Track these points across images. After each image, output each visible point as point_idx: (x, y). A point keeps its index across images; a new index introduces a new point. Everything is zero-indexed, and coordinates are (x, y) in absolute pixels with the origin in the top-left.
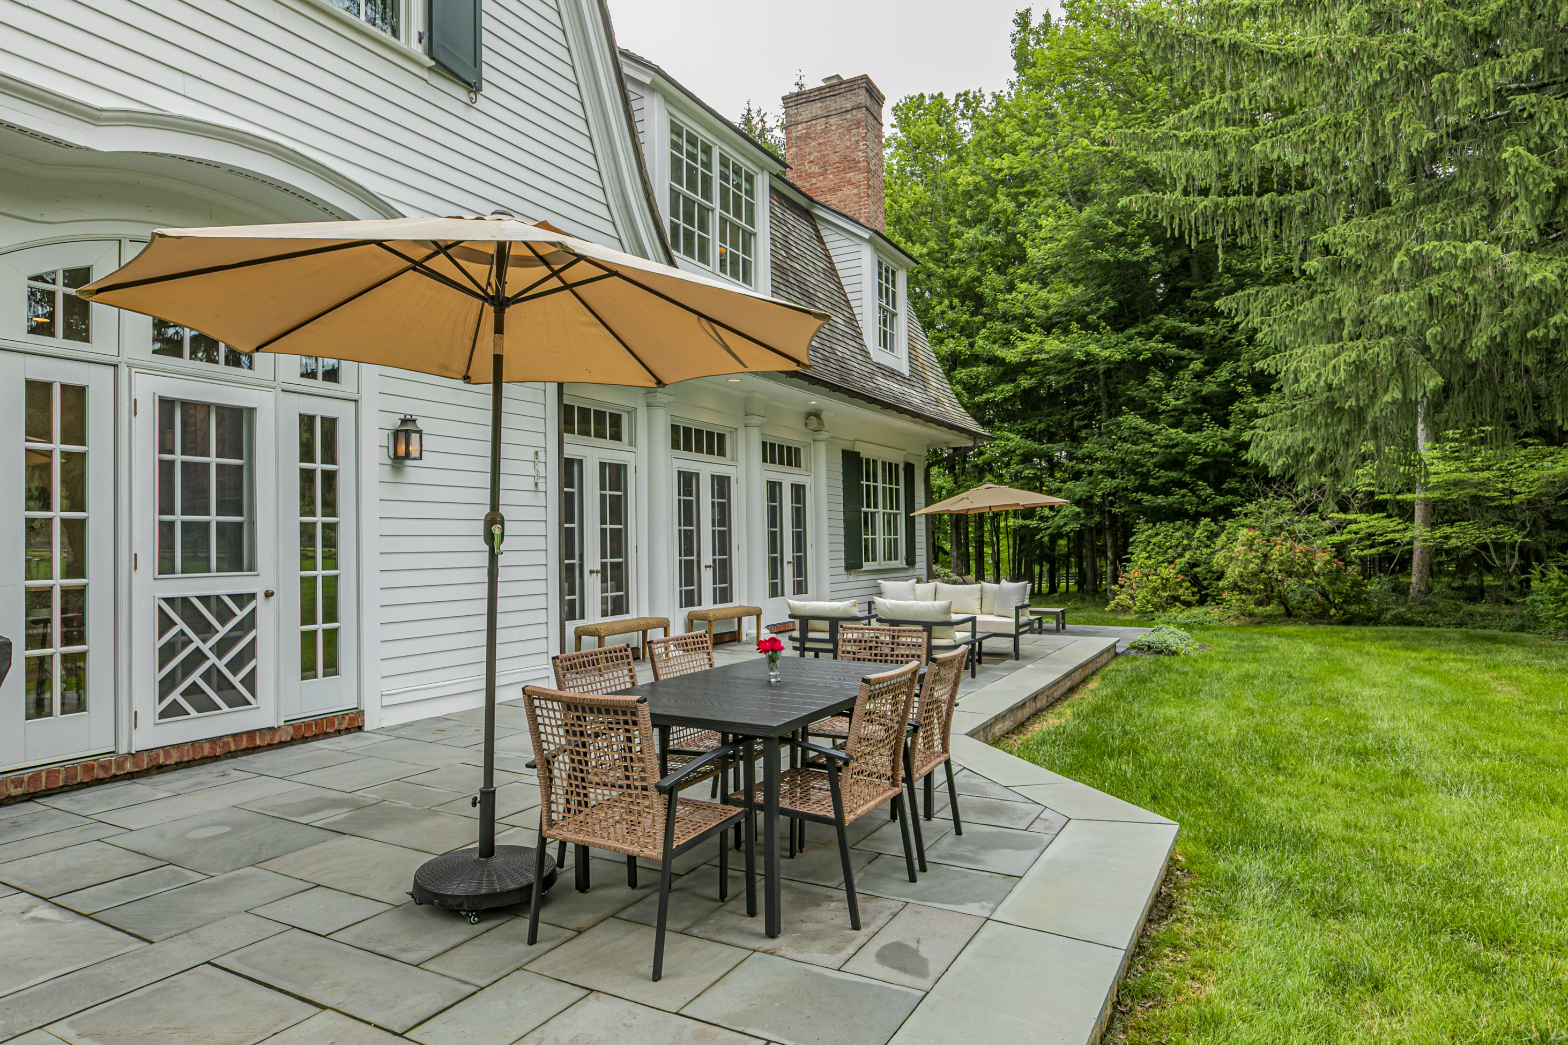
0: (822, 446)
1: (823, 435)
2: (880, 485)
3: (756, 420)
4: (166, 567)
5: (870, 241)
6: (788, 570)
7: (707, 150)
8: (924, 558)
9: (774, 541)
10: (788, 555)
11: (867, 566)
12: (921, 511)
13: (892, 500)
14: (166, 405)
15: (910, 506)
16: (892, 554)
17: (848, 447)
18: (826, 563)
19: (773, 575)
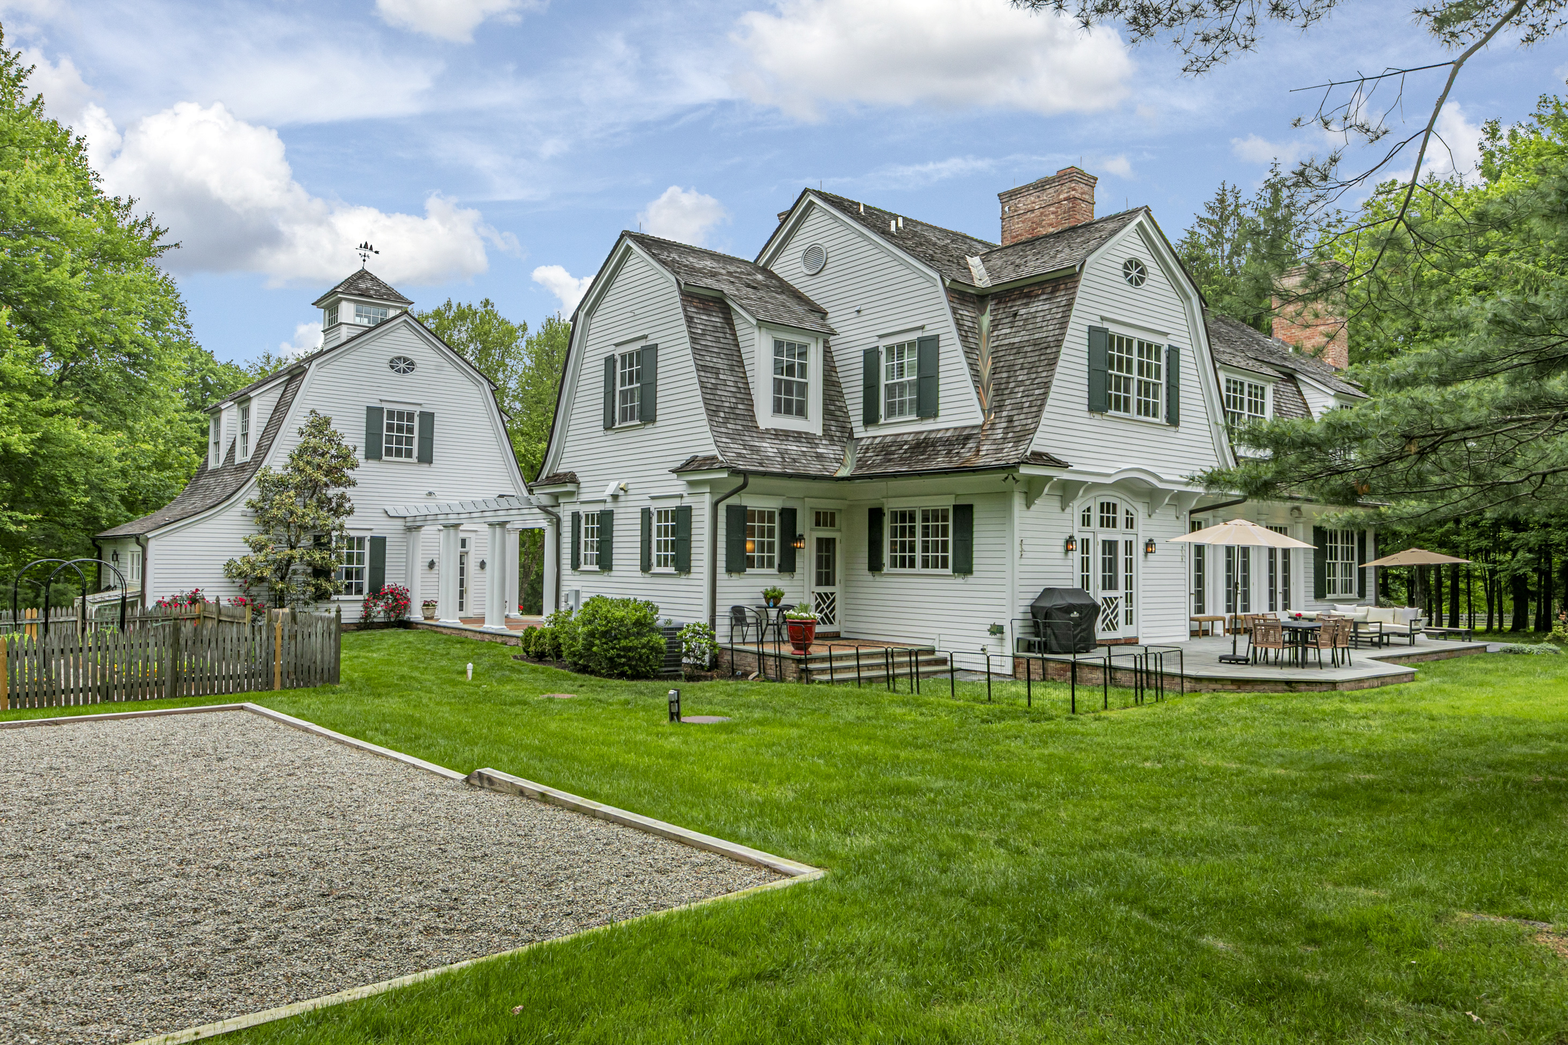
0: (1301, 526)
1: (1302, 520)
2: (1339, 545)
3: (1264, 517)
4: (1104, 588)
5: (1335, 396)
6: (1280, 598)
7: (1242, 384)
8: (1373, 593)
9: (1272, 581)
10: (1280, 588)
11: (1329, 596)
12: (1371, 564)
13: (1349, 554)
14: (1104, 542)
15: (1362, 559)
16: (1348, 588)
17: (1318, 524)
18: (1302, 594)
19: (1271, 599)
